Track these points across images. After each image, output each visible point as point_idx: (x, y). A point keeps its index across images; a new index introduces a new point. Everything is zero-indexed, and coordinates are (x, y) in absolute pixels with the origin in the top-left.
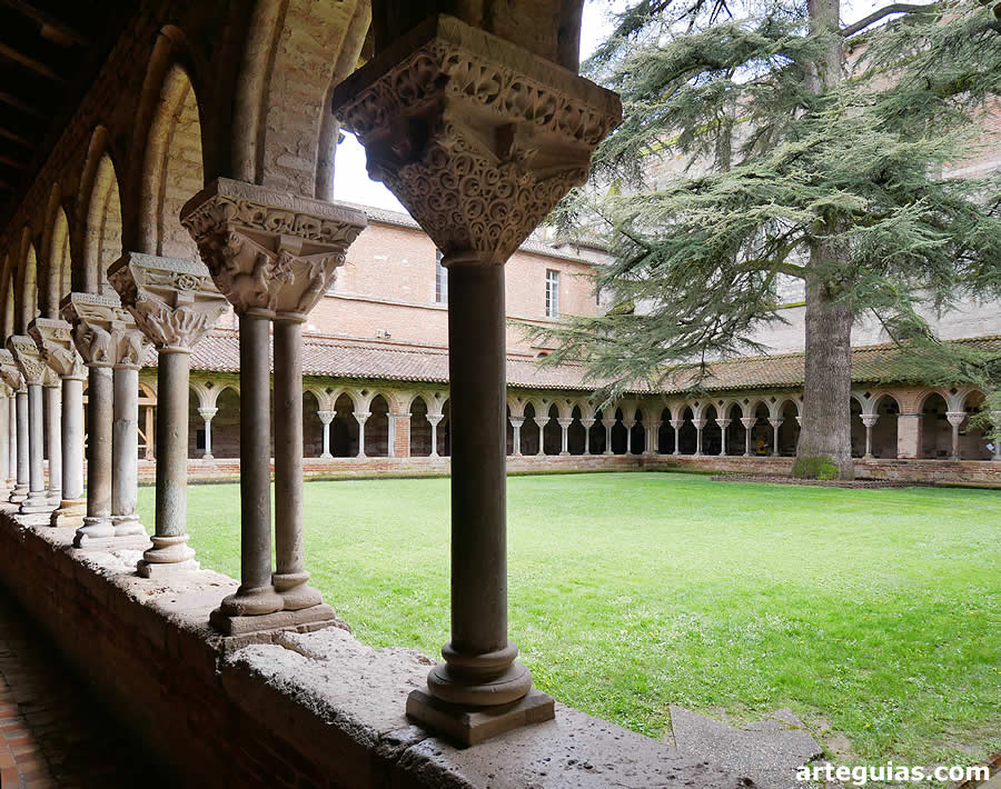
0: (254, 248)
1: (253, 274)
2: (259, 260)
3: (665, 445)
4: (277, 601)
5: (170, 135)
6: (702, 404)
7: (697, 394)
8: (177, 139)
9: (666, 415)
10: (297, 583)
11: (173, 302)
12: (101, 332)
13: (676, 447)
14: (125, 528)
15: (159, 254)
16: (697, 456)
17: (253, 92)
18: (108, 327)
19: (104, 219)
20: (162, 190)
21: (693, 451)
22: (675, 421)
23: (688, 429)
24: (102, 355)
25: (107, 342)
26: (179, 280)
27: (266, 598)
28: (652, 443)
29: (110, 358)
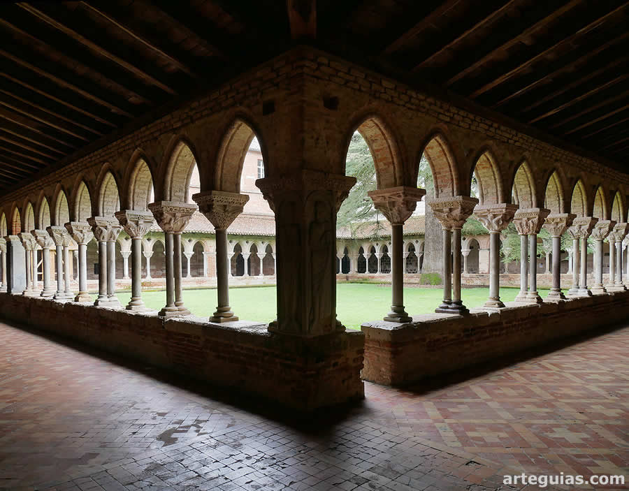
0: (169, 217)
1: (169, 223)
2: (171, 220)
3: (361, 269)
4: (176, 308)
5: (137, 174)
6: (380, 244)
7: (376, 239)
8: (140, 176)
9: (361, 251)
10: (181, 304)
11: (137, 224)
12: (104, 230)
13: (367, 269)
14: (112, 299)
15: (133, 209)
16: (378, 274)
17: (169, 179)
18: (106, 228)
19: (105, 191)
20: (134, 190)
21: (375, 271)
22: (366, 255)
23: (373, 259)
24: (103, 237)
25: (106, 233)
26: (139, 217)
27: (173, 307)
28: (354, 266)
29: (106, 239)
